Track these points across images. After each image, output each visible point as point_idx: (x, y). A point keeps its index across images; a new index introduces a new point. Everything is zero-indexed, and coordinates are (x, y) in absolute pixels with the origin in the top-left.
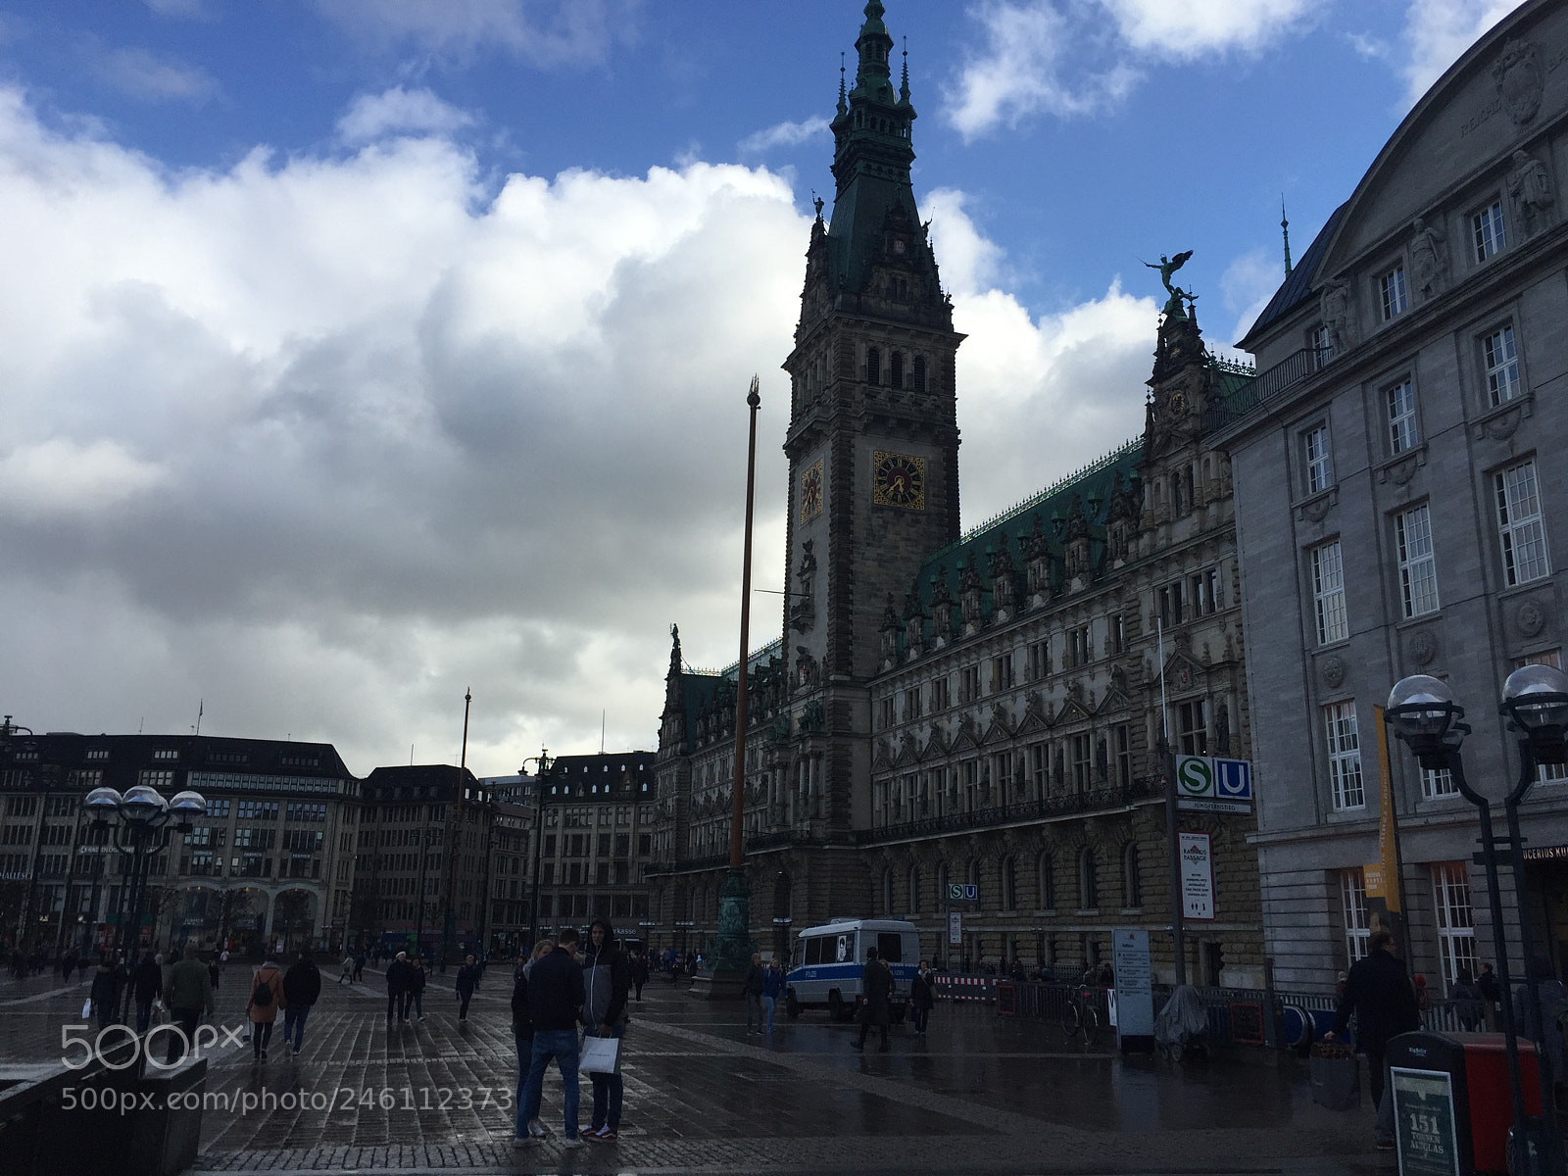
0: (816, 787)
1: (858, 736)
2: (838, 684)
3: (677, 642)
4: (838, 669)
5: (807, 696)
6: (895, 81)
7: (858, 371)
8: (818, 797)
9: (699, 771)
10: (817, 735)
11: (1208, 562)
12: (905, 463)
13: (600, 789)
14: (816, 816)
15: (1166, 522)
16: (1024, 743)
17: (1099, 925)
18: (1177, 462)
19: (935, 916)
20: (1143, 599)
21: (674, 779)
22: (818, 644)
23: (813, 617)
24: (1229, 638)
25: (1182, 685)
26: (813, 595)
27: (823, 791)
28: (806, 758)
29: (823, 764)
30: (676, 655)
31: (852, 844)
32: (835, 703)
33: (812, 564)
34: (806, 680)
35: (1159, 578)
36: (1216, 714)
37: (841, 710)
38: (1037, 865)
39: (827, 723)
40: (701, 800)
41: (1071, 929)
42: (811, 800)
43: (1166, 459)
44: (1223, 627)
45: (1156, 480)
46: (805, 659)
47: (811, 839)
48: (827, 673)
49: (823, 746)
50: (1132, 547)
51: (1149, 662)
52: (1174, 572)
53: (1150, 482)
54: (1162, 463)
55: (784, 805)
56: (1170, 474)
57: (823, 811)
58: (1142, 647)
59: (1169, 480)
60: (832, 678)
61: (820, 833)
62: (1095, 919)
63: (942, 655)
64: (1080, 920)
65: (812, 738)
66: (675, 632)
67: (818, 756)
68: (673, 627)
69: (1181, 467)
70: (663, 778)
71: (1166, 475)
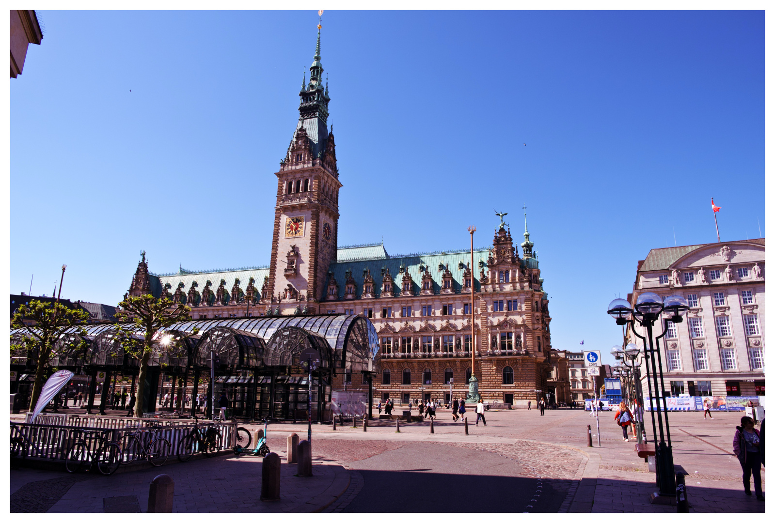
3: (144, 259)
4: (314, 296)
5: (294, 303)
11: (515, 297)
12: (329, 225)
15: (499, 283)
20: (488, 302)
22: (299, 284)
23: (297, 274)
24: (524, 319)
25: (505, 328)
26: (296, 266)
30: (143, 266)
32: (313, 308)
33: (298, 255)
34: (292, 297)
35: (495, 297)
41: (440, 390)
44: (520, 315)
45: (494, 271)
46: (292, 289)
48: (309, 297)
50: (483, 287)
51: (489, 320)
52: (501, 297)
54: (498, 267)
58: (487, 315)
60: (313, 299)
63: (370, 301)
64: (444, 388)
66: (144, 255)
68: (143, 252)
69: (504, 270)
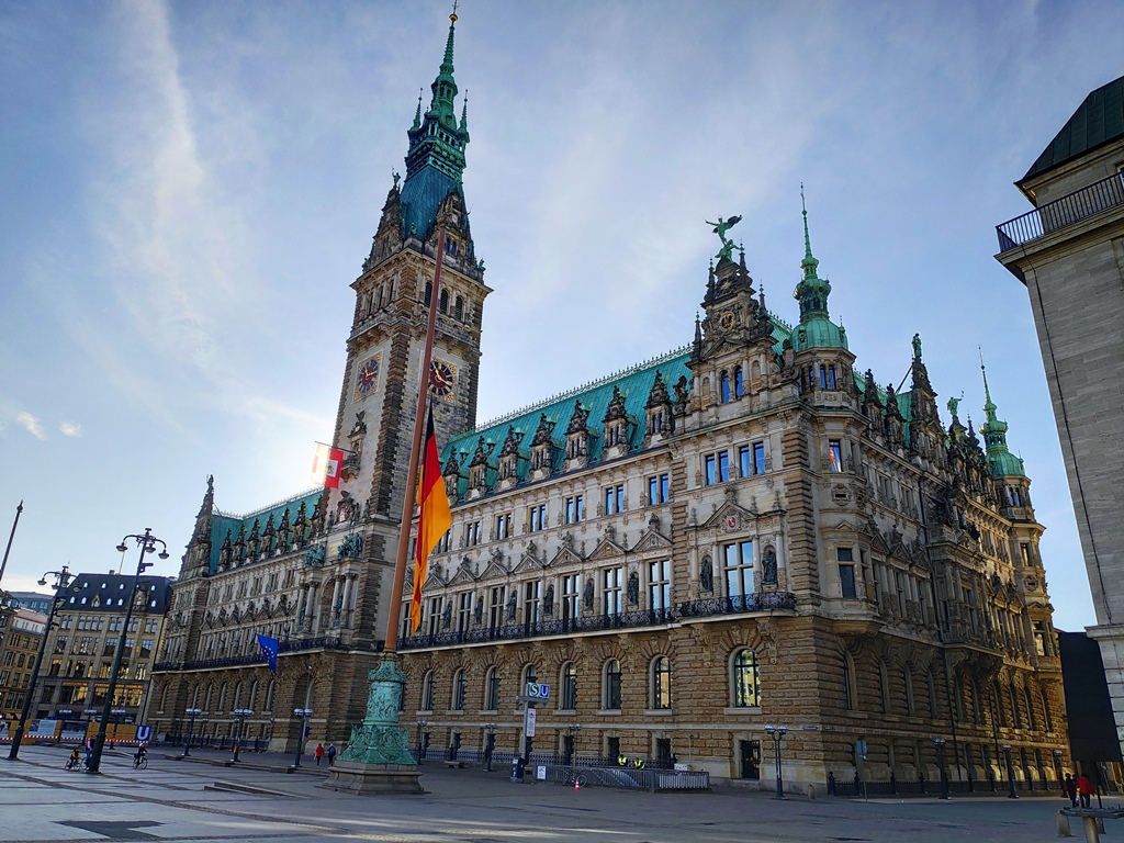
0: (348, 603)
1: (387, 564)
2: (376, 521)
3: (211, 489)
4: (379, 510)
5: (345, 530)
6: (458, 114)
7: (417, 295)
8: (349, 611)
9: (217, 590)
10: (355, 560)
11: (756, 435)
12: (444, 367)
13: (115, 602)
14: (347, 626)
15: (716, 405)
16: (555, 573)
17: (621, 723)
18: (727, 361)
19: (448, 713)
20: (689, 462)
21: (193, 596)
22: (362, 488)
23: (359, 469)
24: (778, 493)
25: (729, 528)
26: (361, 453)
27: (354, 606)
28: (343, 579)
29: (357, 583)
30: (209, 498)
31: (375, 651)
32: (373, 535)
33: (363, 429)
34: (346, 518)
35: (706, 446)
36: (762, 552)
37: (377, 542)
38: (558, 673)
39: (364, 552)
40: (216, 614)
41: (592, 726)
42: (343, 613)
43: (715, 359)
44: (770, 484)
45: (704, 375)
46: (347, 502)
47: (339, 644)
48: (368, 512)
49: (360, 569)
50: (678, 423)
51: (694, 510)
52: (721, 442)
53: (699, 376)
54: (712, 362)
55: (312, 617)
56: (719, 370)
57: (352, 624)
58: (686, 498)
59: (717, 375)
60: (373, 516)
61: (347, 642)
62: (616, 719)
63: (477, 503)
64: (601, 719)
65: (351, 562)
66: (211, 480)
67: (354, 578)
68: (209, 477)
69: (729, 366)
70: (182, 595)
71: (715, 371)
